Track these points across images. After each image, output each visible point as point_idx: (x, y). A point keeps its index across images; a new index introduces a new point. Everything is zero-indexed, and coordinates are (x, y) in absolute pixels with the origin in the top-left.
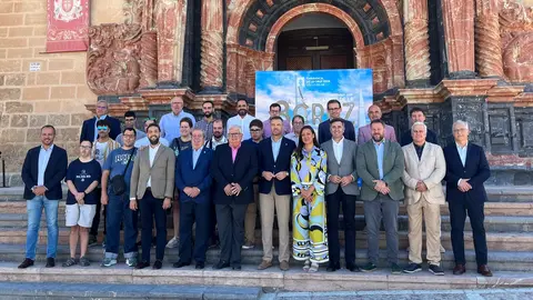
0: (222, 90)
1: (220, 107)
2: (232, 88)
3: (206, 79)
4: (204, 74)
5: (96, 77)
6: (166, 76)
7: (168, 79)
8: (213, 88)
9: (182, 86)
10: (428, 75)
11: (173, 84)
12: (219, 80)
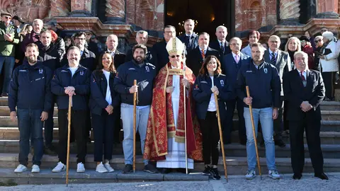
0: (124, 20)
1: (123, 35)
2: (131, 20)
3: (111, 11)
4: (109, 6)
5: (8, 6)
6: (78, 6)
7: (81, 8)
8: (117, 19)
9: (92, 15)
10: (298, 15)
11: (85, 13)
12: (122, 12)
